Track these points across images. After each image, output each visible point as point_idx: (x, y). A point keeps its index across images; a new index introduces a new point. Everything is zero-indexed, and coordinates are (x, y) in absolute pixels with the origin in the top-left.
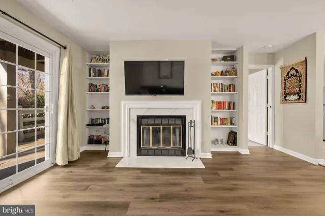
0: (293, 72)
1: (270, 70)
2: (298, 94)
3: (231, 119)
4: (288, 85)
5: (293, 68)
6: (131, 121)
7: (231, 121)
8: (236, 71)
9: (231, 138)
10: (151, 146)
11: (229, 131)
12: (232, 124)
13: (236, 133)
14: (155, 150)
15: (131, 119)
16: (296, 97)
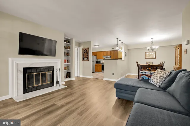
0: (85, 51)
1: (79, 49)
2: (87, 58)
3: (68, 67)
4: (84, 55)
5: (85, 50)
6: (19, 72)
7: (68, 68)
8: (70, 47)
9: (68, 75)
10: (34, 85)
11: (66, 72)
12: (68, 69)
13: (70, 73)
14: (36, 87)
15: (18, 70)
16: (86, 59)
